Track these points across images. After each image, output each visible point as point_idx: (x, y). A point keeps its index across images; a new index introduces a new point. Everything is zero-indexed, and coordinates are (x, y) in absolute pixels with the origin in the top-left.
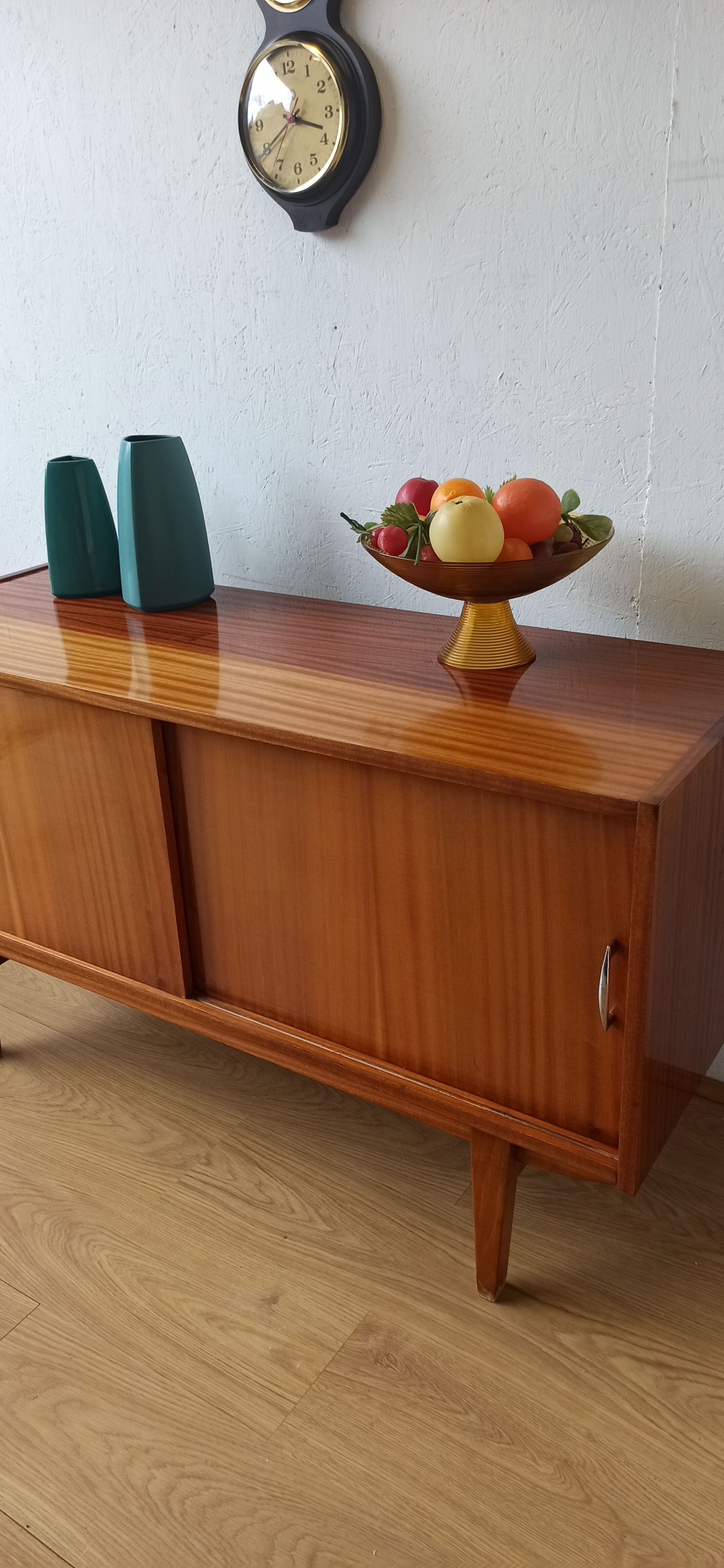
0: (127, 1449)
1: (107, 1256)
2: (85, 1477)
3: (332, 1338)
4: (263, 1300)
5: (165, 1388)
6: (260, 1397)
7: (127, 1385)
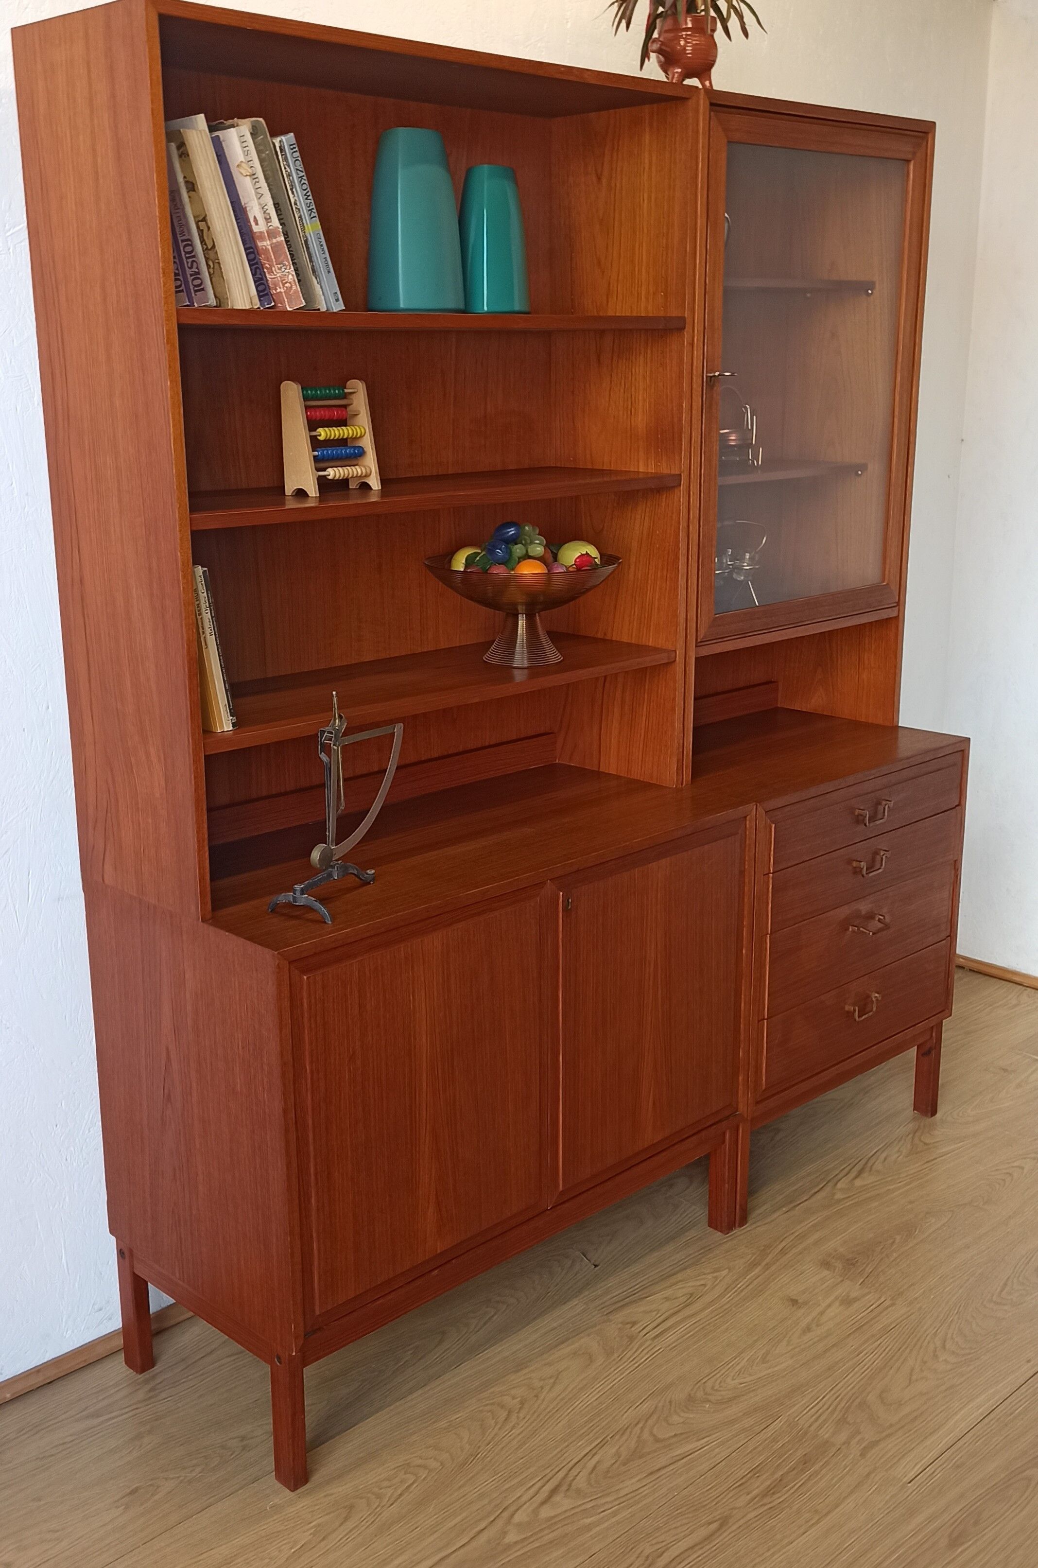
0: (922, 1371)
1: (733, 1379)
2: (946, 1390)
3: (832, 1280)
4: (793, 1306)
5: (872, 1353)
6: (881, 1313)
7: (869, 1370)
